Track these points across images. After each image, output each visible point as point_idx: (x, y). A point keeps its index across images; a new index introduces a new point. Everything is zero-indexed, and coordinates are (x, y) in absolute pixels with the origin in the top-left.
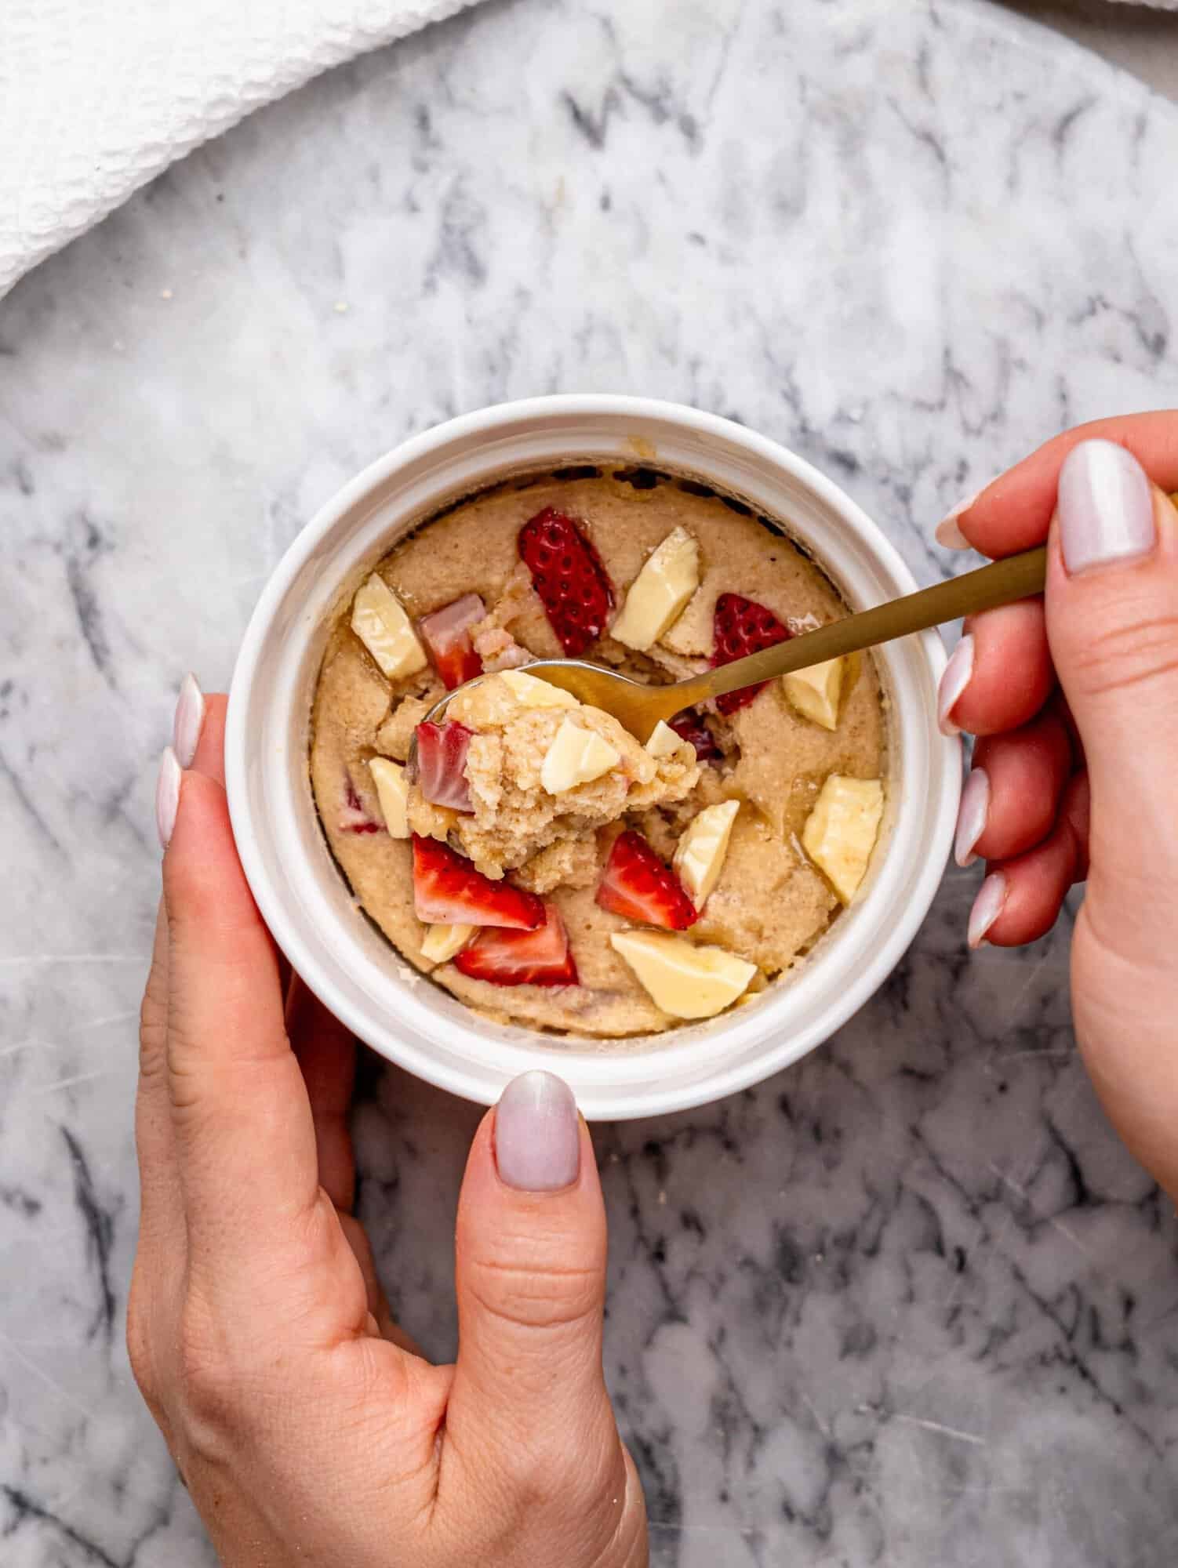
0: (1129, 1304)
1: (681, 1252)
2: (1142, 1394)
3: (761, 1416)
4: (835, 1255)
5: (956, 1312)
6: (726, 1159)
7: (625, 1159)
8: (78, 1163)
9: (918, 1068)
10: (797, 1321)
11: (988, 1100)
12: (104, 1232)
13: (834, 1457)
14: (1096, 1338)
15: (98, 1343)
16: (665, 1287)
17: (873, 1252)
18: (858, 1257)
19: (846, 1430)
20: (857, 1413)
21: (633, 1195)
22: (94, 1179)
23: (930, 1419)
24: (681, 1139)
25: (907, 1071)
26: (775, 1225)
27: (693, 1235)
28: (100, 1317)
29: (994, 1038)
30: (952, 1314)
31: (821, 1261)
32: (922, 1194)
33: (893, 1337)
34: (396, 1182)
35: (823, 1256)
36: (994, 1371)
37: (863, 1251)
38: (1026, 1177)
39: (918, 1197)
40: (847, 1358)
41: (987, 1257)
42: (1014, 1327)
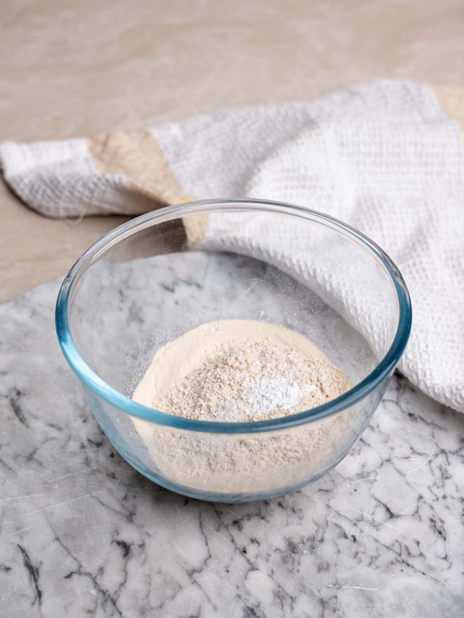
0: (418, 543)
1: (252, 550)
2: (431, 568)
3: (293, 595)
5: (357, 553)
6: (262, 522)
7: (226, 527)
8: (24, 554)
9: (325, 489)
10: (299, 564)
11: (351, 494)
12: (35, 573)
13: (323, 603)
14: (409, 554)
15: (36, 606)
16: (248, 561)
17: (322, 541)
18: (316, 543)
19: (325, 594)
20: (328, 588)
21: (231, 536)
22: (31, 558)
23: (356, 586)
25: (320, 490)
26: (285, 538)
27: (257, 545)
28: (36, 598)
29: (349, 478)
30: (355, 554)
31: (304, 546)
32: (335, 522)
33: (336, 564)
34: (144, 544)
35: (304, 544)
36: (375, 569)
37: (318, 541)
38: (371, 513)
39: (334, 523)
40: (320, 572)
41: (363, 537)
42: (379, 555)
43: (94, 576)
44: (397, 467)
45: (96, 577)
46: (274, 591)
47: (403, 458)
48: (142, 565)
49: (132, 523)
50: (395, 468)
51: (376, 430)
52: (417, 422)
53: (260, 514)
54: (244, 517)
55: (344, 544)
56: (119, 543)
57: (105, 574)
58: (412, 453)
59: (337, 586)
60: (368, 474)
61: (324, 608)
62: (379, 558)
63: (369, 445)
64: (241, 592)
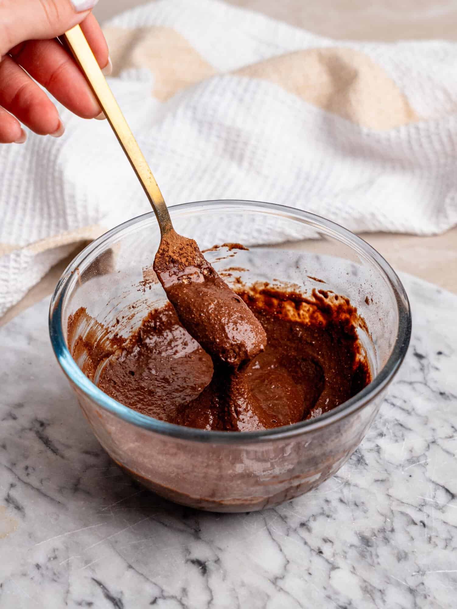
1: (327, 550)
3: (381, 588)
4: (381, 536)
5: (430, 539)
6: (329, 520)
7: (295, 530)
8: (102, 586)
9: (380, 479)
10: (378, 556)
11: (407, 480)
12: (119, 604)
13: (412, 591)
16: (327, 561)
17: (393, 530)
18: (388, 534)
19: (412, 582)
20: (413, 576)
21: (302, 538)
22: (110, 590)
23: (439, 570)
24: (311, 519)
25: (377, 481)
26: (356, 533)
27: (329, 544)
29: (400, 465)
30: (429, 540)
31: (377, 538)
32: (400, 510)
33: (413, 552)
34: (219, 560)
35: (376, 537)
36: (452, 550)
37: (389, 531)
38: (432, 496)
39: (400, 512)
40: (401, 562)
41: (432, 521)
42: (452, 537)
43: (179, 598)
44: (444, 448)
45: (181, 599)
46: (361, 587)
47: (446, 438)
48: (224, 580)
49: (201, 540)
50: (442, 448)
51: (413, 413)
52: (450, 399)
53: (324, 512)
54: (310, 518)
55: (415, 530)
56: (193, 562)
57: (190, 594)
58: (454, 432)
59: (421, 573)
60: (418, 458)
61: (415, 597)
62: (453, 539)
63: (410, 430)
64: (329, 593)
